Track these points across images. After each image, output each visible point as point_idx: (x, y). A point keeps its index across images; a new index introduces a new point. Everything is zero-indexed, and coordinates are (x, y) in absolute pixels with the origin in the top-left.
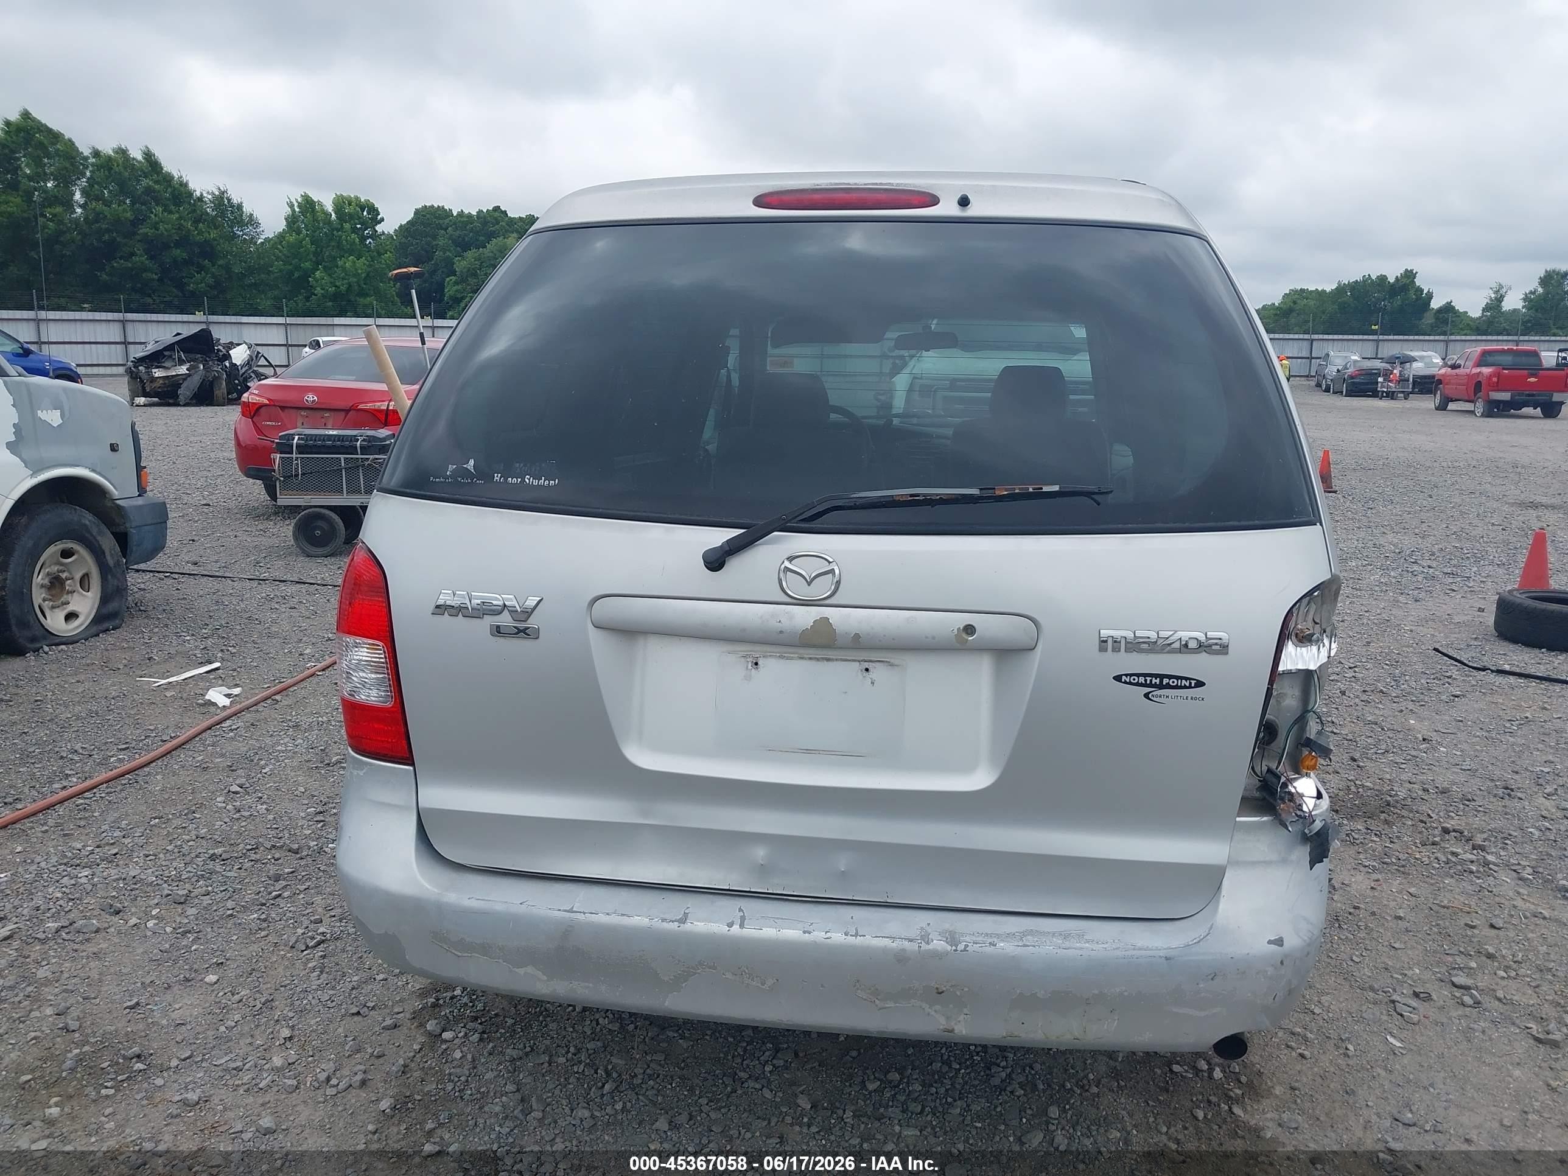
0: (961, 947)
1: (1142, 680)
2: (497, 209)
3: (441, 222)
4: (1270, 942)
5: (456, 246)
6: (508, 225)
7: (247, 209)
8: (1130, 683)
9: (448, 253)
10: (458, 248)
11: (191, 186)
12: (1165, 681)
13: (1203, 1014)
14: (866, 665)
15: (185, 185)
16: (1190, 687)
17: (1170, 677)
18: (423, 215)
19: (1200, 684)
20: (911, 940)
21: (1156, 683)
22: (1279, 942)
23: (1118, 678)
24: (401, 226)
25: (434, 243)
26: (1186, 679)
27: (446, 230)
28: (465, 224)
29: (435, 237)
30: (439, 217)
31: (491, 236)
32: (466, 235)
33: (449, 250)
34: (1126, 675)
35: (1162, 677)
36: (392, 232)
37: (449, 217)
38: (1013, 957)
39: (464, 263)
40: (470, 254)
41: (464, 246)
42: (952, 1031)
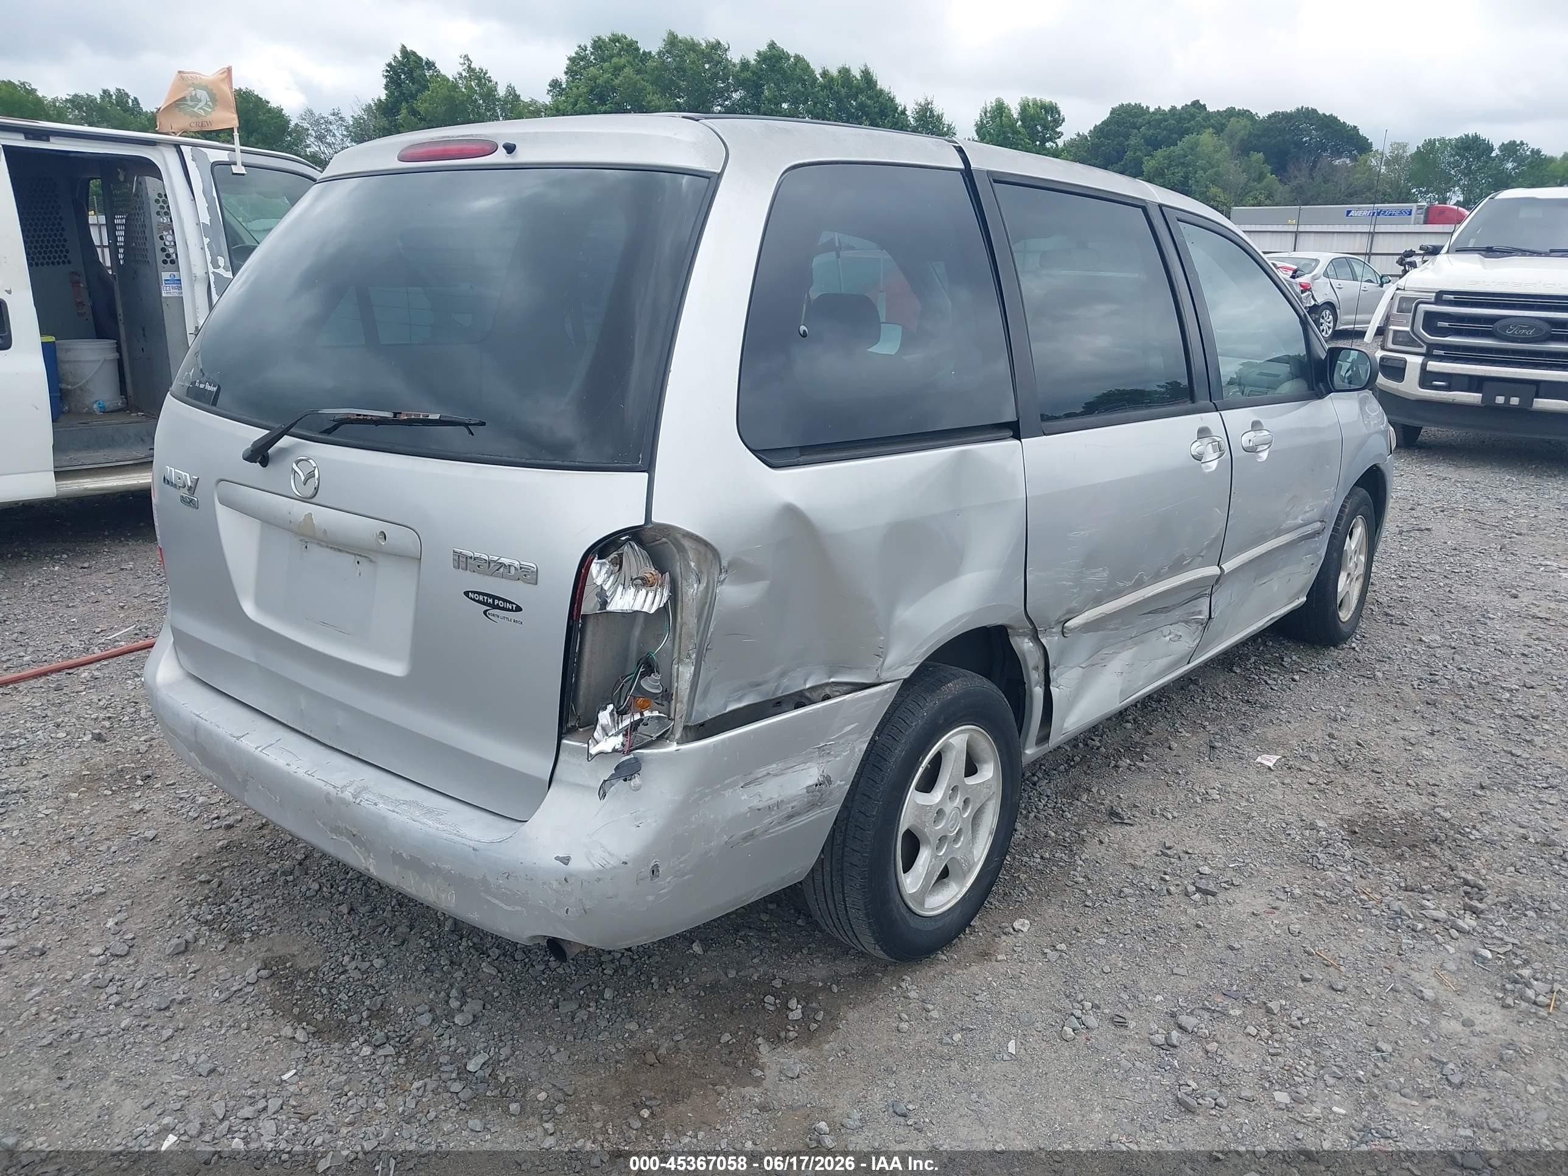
0: (358, 801)
1: (481, 598)
2: (1196, 104)
3: (1135, 120)
4: (557, 858)
5: (1148, 145)
6: (1204, 120)
7: (946, 120)
8: (474, 600)
9: (1139, 153)
10: (1150, 148)
11: (898, 101)
12: (496, 602)
13: (509, 908)
14: (358, 558)
15: (892, 100)
16: (512, 610)
17: (500, 599)
18: (1118, 115)
19: (518, 609)
20: (335, 787)
21: (492, 603)
22: (566, 860)
23: (466, 593)
24: (1096, 126)
25: (1126, 143)
26: (510, 602)
27: (1139, 129)
28: (1159, 122)
29: (1127, 137)
30: (1136, 116)
31: (1187, 131)
32: (1159, 134)
33: (1140, 150)
34: (472, 592)
35: (494, 597)
36: (1086, 134)
37: (1145, 115)
38: (384, 817)
39: (1152, 163)
40: (1159, 153)
41: (1154, 144)
42: (369, 870)
